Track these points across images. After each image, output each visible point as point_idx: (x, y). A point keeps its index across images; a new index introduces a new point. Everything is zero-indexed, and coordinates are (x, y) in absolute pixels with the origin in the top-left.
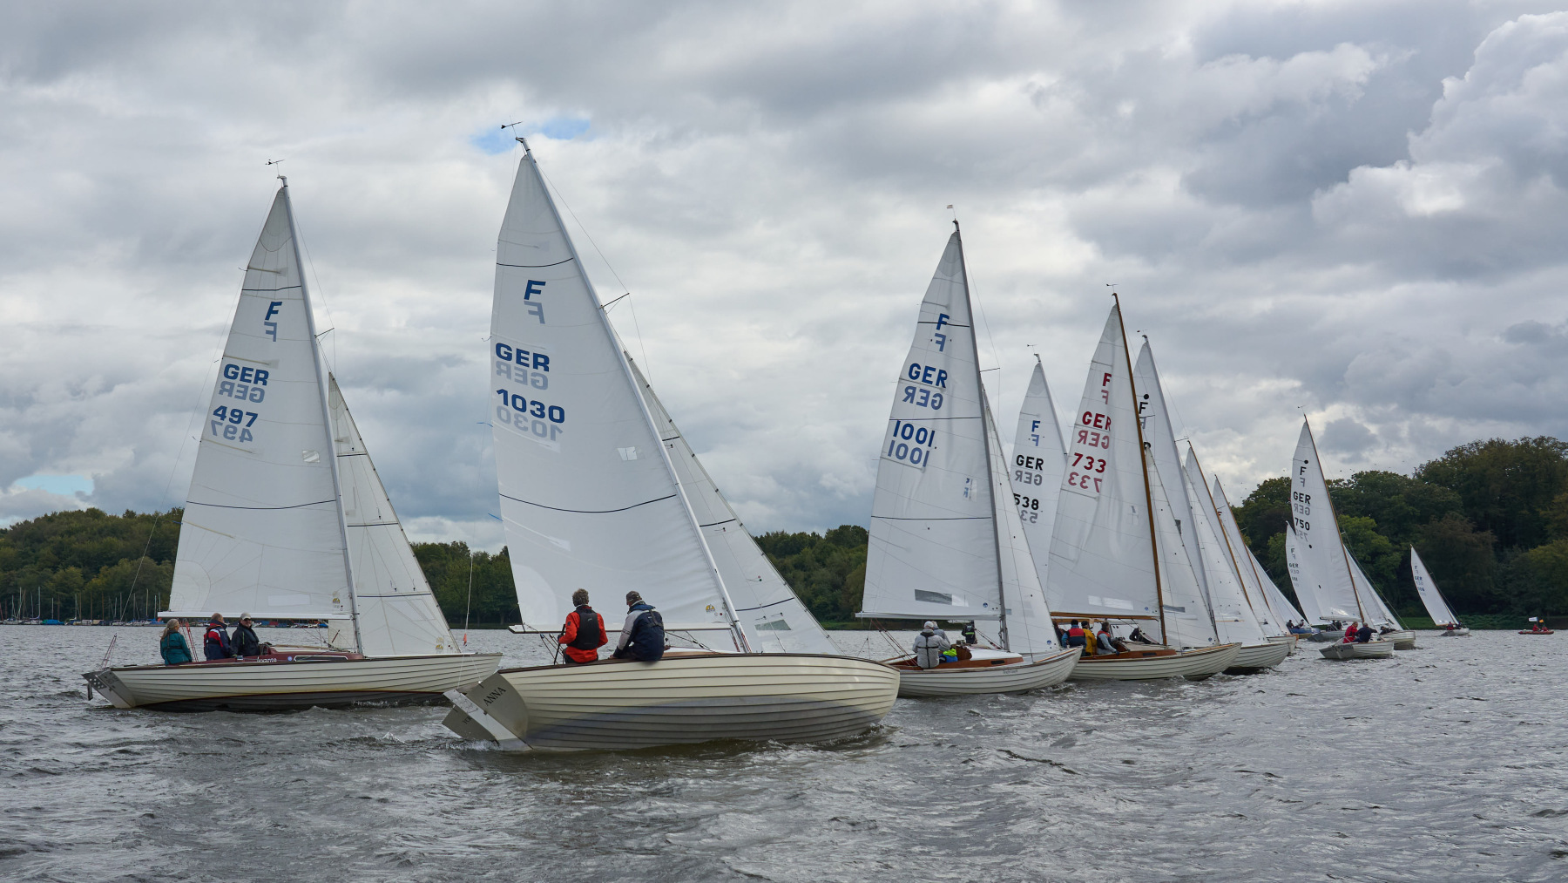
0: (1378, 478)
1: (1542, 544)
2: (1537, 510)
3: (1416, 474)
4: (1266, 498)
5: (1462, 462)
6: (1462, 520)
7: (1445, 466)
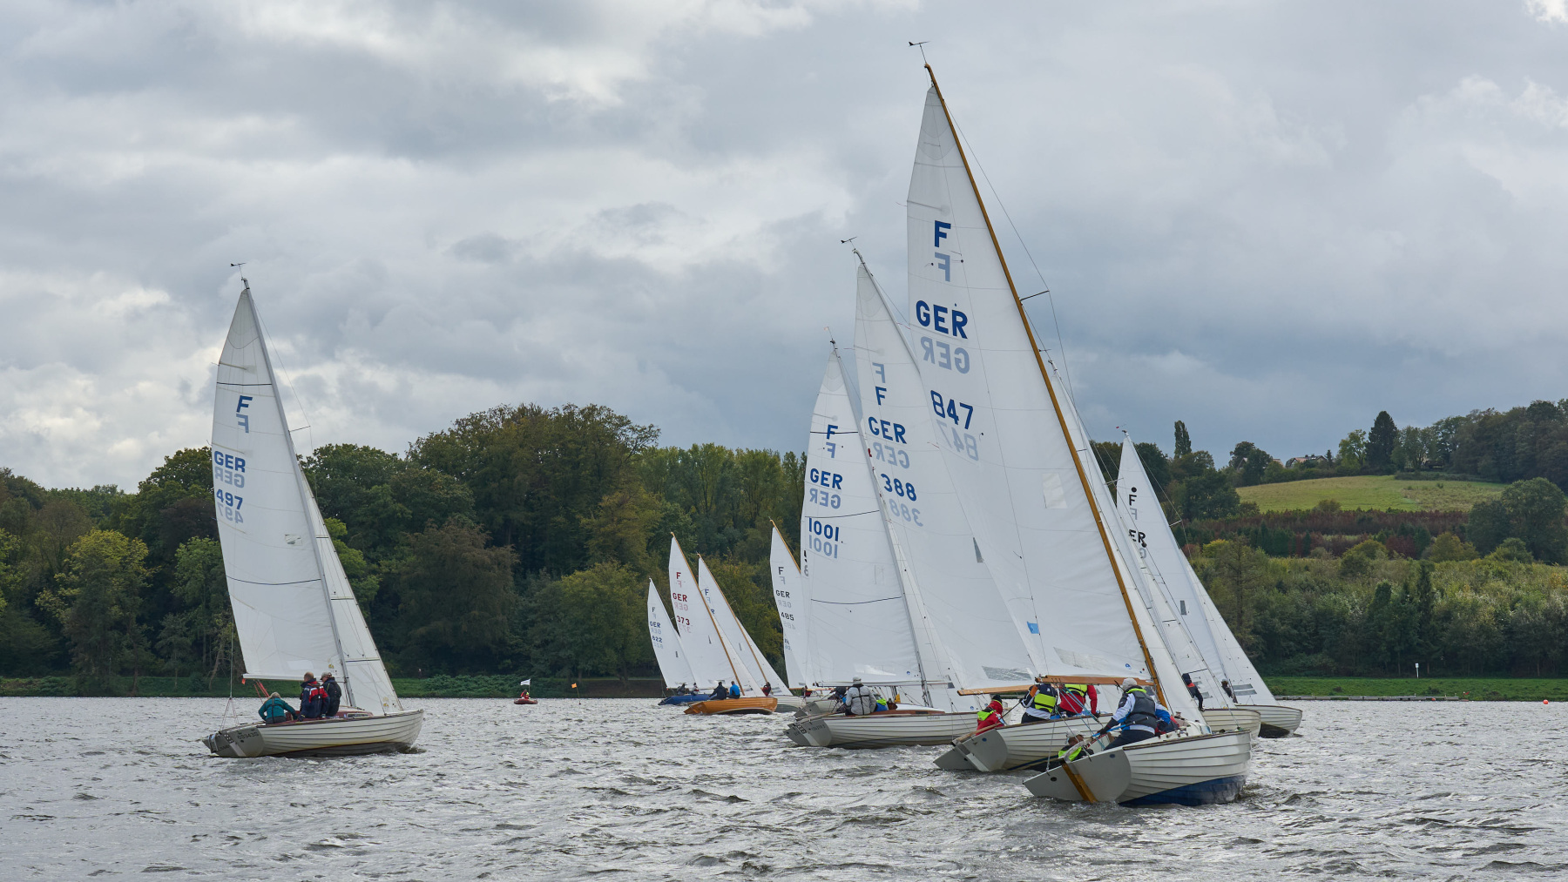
0: (354, 457)
1: (581, 569)
2: (577, 516)
3: (411, 453)
4: (177, 480)
5: (479, 438)
6: (472, 528)
7: (453, 443)
